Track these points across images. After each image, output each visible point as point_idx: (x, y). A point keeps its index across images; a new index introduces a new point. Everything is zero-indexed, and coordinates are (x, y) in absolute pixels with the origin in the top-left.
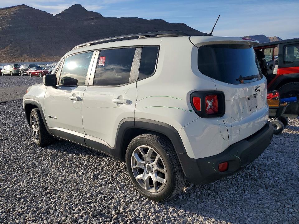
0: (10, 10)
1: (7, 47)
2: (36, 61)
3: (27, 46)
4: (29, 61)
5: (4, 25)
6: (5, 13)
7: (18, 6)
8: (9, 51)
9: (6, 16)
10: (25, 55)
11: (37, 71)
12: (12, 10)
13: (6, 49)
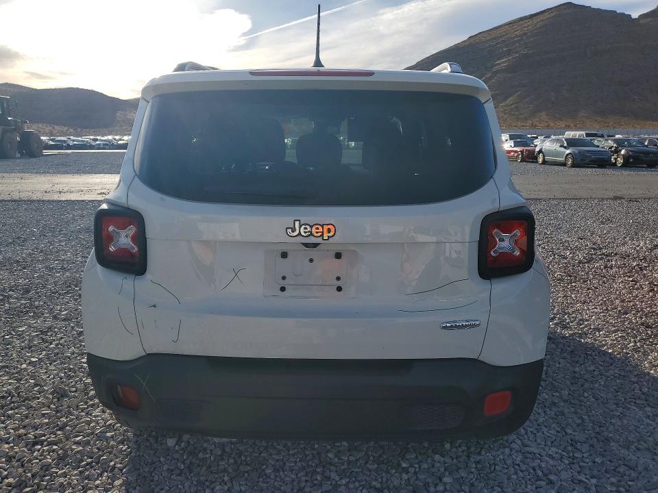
0: (535, 20)
1: (511, 98)
2: (561, 128)
3: (552, 94)
4: (548, 126)
5: (516, 52)
6: (526, 27)
7: (556, 7)
8: (512, 107)
9: (525, 34)
10: (543, 115)
11: (515, 149)
12: (541, 17)
13: (509, 101)
